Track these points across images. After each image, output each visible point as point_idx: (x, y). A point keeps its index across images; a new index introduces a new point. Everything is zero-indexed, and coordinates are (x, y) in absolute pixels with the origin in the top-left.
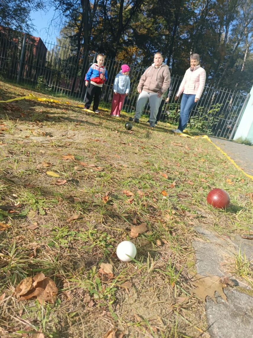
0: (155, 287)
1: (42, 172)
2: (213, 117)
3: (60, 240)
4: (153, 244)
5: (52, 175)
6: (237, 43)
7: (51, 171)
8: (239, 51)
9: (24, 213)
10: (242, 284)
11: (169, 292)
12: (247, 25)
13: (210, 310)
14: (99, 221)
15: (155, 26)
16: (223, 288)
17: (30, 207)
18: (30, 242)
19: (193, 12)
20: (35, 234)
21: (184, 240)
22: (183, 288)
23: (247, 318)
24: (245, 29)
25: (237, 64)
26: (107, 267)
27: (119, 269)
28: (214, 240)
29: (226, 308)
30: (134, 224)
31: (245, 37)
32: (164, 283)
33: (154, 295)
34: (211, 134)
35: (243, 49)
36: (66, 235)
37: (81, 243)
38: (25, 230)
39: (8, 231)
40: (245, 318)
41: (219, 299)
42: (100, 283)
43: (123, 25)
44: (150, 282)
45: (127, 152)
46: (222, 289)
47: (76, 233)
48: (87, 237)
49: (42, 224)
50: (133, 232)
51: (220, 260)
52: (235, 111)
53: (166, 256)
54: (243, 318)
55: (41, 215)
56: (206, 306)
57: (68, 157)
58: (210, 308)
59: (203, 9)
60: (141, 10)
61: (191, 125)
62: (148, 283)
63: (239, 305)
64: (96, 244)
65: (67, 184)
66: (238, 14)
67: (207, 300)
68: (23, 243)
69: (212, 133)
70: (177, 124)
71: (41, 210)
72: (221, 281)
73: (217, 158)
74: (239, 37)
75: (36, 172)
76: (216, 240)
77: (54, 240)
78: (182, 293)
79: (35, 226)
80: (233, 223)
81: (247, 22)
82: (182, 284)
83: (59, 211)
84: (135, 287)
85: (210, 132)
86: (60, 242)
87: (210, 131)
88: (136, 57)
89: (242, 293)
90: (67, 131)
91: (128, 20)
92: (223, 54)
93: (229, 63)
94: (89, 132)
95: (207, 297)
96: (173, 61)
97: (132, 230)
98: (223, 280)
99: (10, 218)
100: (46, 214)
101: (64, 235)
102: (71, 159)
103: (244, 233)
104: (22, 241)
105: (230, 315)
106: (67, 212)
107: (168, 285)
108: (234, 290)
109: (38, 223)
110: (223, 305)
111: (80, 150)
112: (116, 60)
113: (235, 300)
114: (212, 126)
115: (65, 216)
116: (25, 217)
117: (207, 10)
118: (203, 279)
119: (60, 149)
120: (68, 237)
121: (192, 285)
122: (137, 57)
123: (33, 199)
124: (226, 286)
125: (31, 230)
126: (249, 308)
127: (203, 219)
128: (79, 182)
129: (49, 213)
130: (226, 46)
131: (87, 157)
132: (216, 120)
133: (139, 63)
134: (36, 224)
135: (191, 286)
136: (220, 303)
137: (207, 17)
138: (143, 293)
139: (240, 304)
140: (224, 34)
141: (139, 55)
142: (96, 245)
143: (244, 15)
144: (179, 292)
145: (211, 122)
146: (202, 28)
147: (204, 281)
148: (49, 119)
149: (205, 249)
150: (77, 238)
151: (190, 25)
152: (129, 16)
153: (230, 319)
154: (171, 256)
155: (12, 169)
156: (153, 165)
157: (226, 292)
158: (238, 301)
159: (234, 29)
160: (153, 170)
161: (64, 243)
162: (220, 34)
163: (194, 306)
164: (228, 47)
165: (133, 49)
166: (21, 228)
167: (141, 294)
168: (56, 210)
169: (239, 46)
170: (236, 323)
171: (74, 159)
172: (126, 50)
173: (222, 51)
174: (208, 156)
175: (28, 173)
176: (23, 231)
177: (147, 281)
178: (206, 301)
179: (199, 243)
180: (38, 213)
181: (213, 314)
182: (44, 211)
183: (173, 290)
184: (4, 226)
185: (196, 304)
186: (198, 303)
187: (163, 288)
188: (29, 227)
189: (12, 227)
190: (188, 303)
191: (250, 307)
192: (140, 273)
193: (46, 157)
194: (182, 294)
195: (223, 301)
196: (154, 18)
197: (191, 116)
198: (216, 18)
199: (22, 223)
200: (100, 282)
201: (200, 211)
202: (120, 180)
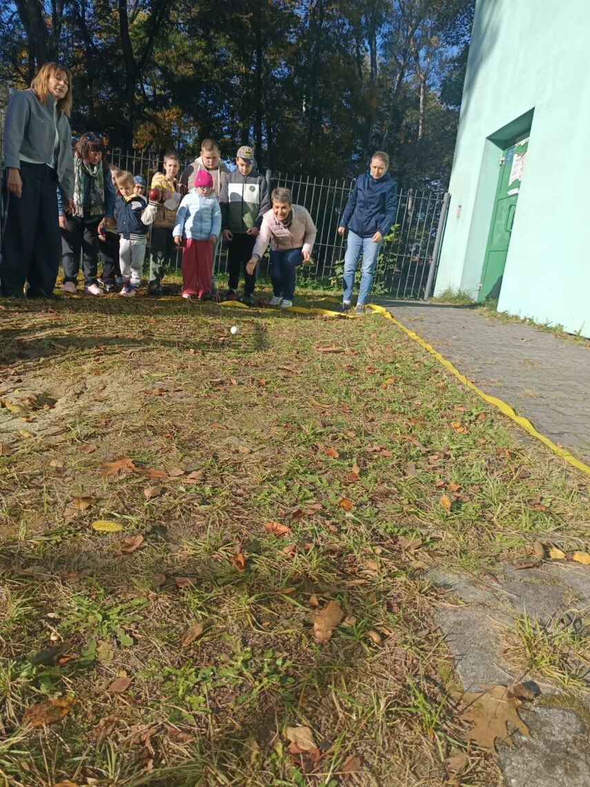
0: (401, 750)
1: (83, 529)
2: (382, 255)
3: (188, 698)
4: (365, 646)
5: (107, 530)
6: (398, 76)
7: (100, 518)
8: (405, 92)
9: (88, 655)
10: (545, 687)
11: (428, 753)
12: (413, 32)
13: (509, 768)
14: (246, 624)
15: (211, 56)
16: (517, 710)
17: (95, 635)
18: (130, 725)
19: (292, 14)
20: (134, 702)
21: (417, 614)
22: (450, 736)
23: (572, 760)
24: (409, 42)
25: (408, 120)
26: (301, 736)
27: (325, 732)
28: (471, 596)
29: (534, 752)
30: (314, 607)
31: (412, 58)
32: (414, 737)
33: (406, 770)
34: (386, 293)
35: (413, 87)
36: (196, 684)
37: (231, 691)
38: (108, 698)
39: (76, 713)
40: (568, 763)
41: (517, 737)
42: (302, 781)
43: (134, 60)
44: (388, 741)
45: (234, 408)
46: (516, 713)
47: (212, 670)
48: (236, 672)
49: (137, 671)
50: (318, 630)
51: (494, 644)
52: (421, 224)
53: (398, 667)
54: (565, 764)
55: (125, 647)
56: (499, 760)
57: (118, 464)
58: (507, 763)
59: (313, 6)
60: (172, 23)
61: (338, 279)
62: (387, 746)
63: (553, 738)
64: (262, 685)
65: (146, 544)
66: (390, 11)
67: (498, 748)
68: (119, 733)
69: (386, 290)
70: (307, 282)
71: (120, 633)
72: (510, 695)
73: (417, 365)
74: (402, 62)
75: (70, 532)
76: (472, 593)
77: (177, 705)
78: (451, 746)
79: (124, 681)
80: (492, 538)
81: (412, 26)
82: (445, 727)
83: (158, 625)
84: (366, 762)
85: (382, 289)
86: (189, 702)
87: (381, 285)
88: (180, 131)
89: (550, 708)
90: (82, 378)
91: (146, 50)
92: (374, 103)
93: (390, 121)
94: (134, 372)
95: (497, 741)
96: (268, 132)
97: (315, 624)
98: (512, 691)
99: (68, 679)
100: (136, 641)
101: (192, 685)
102: (126, 468)
103: (516, 557)
104: (113, 730)
105: (544, 766)
106: (174, 622)
107: (422, 737)
108: (536, 706)
109: (127, 671)
110: (527, 747)
111: (135, 435)
112: (134, 145)
113: (544, 729)
114: (385, 274)
115: (174, 635)
116: (96, 663)
117: (321, 8)
118: (478, 701)
119: (93, 444)
120: (200, 685)
121: (462, 721)
122: (182, 131)
123: (96, 612)
124: (520, 702)
125: (119, 693)
126: (570, 738)
127: (436, 546)
128: (166, 528)
129: (140, 636)
130: (376, 84)
131: (158, 452)
132: (391, 260)
133: (191, 145)
134: (123, 674)
135: (461, 725)
136: (521, 747)
137: (325, 24)
138: (385, 773)
139: (554, 735)
140: (368, 58)
141: (186, 127)
142: (263, 687)
143: (403, 11)
144: (445, 745)
145: (381, 266)
146: (317, 49)
147: (481, 706)
148: (27, 352)
149: (459, 624)
150: (219, 684)
151: (290, 44)
152: (147, 40)
153: (546, 776)
154: (406, 664)
155: (15, 541)
156: (300, 429)
157: (523, 716)
158: (547, 729)
159: (386, 43)
160: (304, 443)
161: (198, 702)
162: (360, 59)
163: (479, 769)
164: (382, 86)
165: (170, 115)
166: (97, 695)
167: (382, 777)
168: (151, 624)
169: (404, 79)
170: (557, 780)
171: (133, 465)
172: (153, 119)
173: (372, 97)
174: (397, 365)
175: (54, 542)
176: (105, 700)
177: (384, 743)
178: (497, 750)
179: (447, 616)
180: (119, 643)
181: (516, 776)
182: (128, 636)
183: (434, 744)
184: (64, 704)
185: (482, 763)
186: (485, 759)
187: (416, 748)
188: (113, 688)
189: (79, 701)
190: (467, 766)
191: (570, 734)
192: (364, 728)
193: (70, 478)
194: (453, 748)
195: (524, 739)
196: (205, 37)
197: (334, 261)
198: (344, 24)
199: (94, 681)
200: (301, 778)
201: (424, 526)
202: (247, 496)
